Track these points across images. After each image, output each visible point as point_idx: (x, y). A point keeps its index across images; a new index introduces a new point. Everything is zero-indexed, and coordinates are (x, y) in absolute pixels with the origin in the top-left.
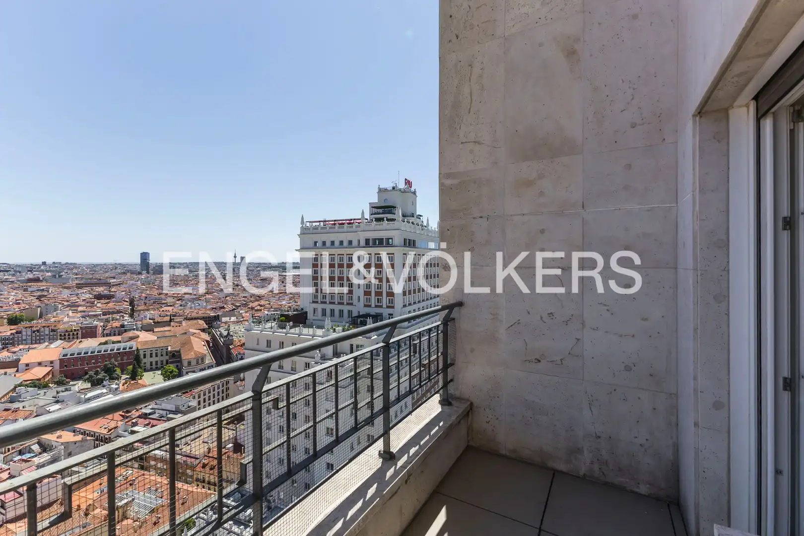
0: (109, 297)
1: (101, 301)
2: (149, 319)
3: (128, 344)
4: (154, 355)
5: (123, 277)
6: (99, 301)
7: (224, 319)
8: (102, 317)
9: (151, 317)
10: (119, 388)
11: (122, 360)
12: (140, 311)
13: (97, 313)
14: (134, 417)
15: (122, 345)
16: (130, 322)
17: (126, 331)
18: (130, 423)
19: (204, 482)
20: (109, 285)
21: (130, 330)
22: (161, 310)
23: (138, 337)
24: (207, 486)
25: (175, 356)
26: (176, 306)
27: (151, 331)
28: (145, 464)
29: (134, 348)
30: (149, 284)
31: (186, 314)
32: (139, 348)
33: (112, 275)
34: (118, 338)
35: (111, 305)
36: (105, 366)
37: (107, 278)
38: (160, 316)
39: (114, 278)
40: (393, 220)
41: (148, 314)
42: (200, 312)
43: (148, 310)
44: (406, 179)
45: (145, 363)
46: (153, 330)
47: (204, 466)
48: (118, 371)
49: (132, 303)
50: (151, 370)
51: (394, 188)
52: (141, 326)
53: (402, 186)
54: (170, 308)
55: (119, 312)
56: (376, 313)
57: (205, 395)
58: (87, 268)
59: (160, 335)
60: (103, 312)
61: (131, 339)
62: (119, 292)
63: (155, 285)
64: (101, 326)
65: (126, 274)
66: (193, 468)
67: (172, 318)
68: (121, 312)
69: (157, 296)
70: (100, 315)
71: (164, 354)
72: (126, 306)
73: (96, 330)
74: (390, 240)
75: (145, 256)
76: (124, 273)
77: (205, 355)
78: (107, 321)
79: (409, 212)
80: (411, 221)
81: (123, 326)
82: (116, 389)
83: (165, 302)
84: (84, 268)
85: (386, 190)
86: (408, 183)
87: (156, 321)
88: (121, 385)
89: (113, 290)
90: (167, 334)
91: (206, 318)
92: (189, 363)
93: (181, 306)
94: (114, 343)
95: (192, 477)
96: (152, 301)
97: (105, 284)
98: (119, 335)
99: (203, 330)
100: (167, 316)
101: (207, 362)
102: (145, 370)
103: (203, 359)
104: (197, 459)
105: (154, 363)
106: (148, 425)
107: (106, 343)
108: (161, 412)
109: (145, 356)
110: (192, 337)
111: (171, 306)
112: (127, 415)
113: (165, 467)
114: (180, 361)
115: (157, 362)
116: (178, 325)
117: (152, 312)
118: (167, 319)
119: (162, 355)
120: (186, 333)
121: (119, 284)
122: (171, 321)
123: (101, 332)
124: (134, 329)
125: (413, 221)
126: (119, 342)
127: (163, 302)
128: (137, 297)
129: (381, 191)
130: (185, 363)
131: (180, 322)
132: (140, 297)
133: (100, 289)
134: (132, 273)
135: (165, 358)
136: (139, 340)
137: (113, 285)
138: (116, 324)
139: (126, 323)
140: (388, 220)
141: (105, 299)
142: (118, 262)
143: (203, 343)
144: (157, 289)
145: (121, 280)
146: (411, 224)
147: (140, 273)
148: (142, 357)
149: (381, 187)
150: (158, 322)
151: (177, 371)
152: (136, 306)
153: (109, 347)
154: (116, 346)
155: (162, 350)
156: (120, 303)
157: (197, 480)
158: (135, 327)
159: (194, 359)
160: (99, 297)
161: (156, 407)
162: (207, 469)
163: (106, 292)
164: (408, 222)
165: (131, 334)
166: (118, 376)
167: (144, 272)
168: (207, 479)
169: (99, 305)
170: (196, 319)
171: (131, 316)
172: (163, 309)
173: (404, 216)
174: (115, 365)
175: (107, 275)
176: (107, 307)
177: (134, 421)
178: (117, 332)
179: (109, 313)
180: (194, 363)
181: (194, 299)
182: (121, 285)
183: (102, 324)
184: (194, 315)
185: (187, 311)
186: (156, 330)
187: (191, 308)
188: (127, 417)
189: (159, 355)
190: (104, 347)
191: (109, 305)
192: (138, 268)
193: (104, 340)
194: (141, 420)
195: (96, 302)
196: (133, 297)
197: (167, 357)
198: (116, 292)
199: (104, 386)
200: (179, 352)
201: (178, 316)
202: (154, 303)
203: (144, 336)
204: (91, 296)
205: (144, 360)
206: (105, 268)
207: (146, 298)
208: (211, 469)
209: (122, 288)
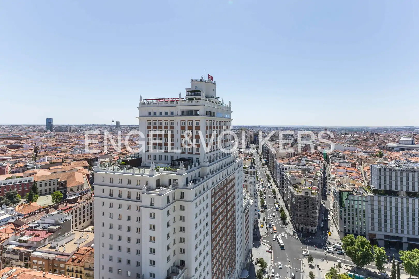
0: (18, 147)
1: (12, 149)
2: (48, 161)
3: (28, 179)
4: (48, 184)
5: (32, 134)
6: (10, 150)
7: (101, 160)
8: (11, 160)
9: (49, 160)
10: (15, 209)
11: (23, 188)
12: (41, 155)
13: (8, 157)
14: (23, 229)
15: (23, 179)
16: (31, 163)
17: (28, 169)
18: (19, 234)
19: (73, 271)
20: (20, 139)
21: (31, 168)
22: (57, 155)
23: (37, 173)
24: (75, 274)
25: (63, 185)
26: (68, 152)
27: (47, 168)
28: (29, 262)
29: (33, 181)
30: (51, 138)
31: (75, 157)
32: (36, 181)
33: (25, 133)
34: (21, 174)
35: (20, 152)
36: (8, 194)
37: (21, 134)
38: (56, 159)
39: (25, 134)
40: (200, 99)
41: (47, 158)
42: (85, 156)
43: (47, 155)
44: (209, 75)
45: (41, 190)
46: (49, 168)
47: (73, 260)
48: (18, 196)
49: (36, 151)
50: (46, 194)
51: (201, 80)
52: (40, 165)
53: (206, 79)
54: (63, 154)
55: (24, 157)
56: (189, 158)
57: (80, 210)
58: (6, 128)
59: (53, 171)
60: (13, 157)
61: (31, 174)
62: (27, 144)
63: (55, 139)
64: (10, 167)
65: (35, 132)
66: (65, 263)
67: (64, 160)
68: (27, 157)
69: (55, 146)
70: (10, 159)
71: (56, 183)
72: (32, 153)
73: (5, 169)
74: (198, 112)
75: (49, 121)
76: (34, 131)
77: (84, 184)
78: (15, 163)
79: (211, 95)
80: (211, 101)
81: (26, 166)
82: (12, 210)
83: (60, 149)
84: (4, 128)
85: (196, 81)
86: (211, 77)
87: (52, 162)
88: (17, 207)
89: (22, 142)
90: (59, 170)
91: (89, 159)
92: (72, 190)
93: (72, 152)
94: (17, 177)
95: (64, 268)
96: (51, 149)
97: (17, 138)
98: (23, 172)
99: (86, 167)
100: (61, 158)
101: (85, 188)
102: (41, 195)
103: (82, 187)
104: (68, 256)
105: (48, 190)
106: (32, 235)
107: (11, 178)
108: (44, 225)
109: (41, 186)
110: (75, 172)
111: (64, 152)
112: (18, 228)
113: (44, 263)
114: (66, 188)
115: (50, 190)
116: (67, 164)
117: (50, 156)
118: (61, 160)
119: (54, 185)
120: (72, 170)
121: (28, 138)
122: (63, 162)
123: (9, 171)
124: (34, 168)
125: (213, 100)
126: (22, 177)
127: (59, 149)
128: (40, 146)
129: (193, 81)
130: (69, 190)
131: (70, 163)
132: (42, 146)
133: (13, 142)
134: (40, 131)
135: (56, 186)
136: (37, 175)
137: (23, 139)
138: (22, 165)
139: (28, 164)
140: (196, 99)
141: (15, 148)
142: (30, 124)
143: (84, 176)
144: (56, 141)
145: (30, 136)
146: (211, 102)
147: (46, 131)
148: (38, 186)
149: (193, 79)
150: (54, 163)
151: (63, 195)
152: (38, 153)
153: (13, 181)
154: (18, 180)
155: (53, 181)
156: (26, 151)
157: (68, 270)
158: (35, 167)
159: (75, 186)
160: (11, 147)
161: (40, 222)
162: (76, 261)
163: (17, 144)
164: (209, 101)
165: (31, 171)
166: (18, 200)
167: (49, 130)
168: (75, 269)
169: (10, 152)
170: (81, 160)
171: (35, 159)
172: (58, 154)
173: (207, 97)
174: (16, 193)
175: (21, 132)
176: (16, 153)
177: (22, 233)
178: (21, 170)
179: (17, 158)
180: (75, 189)
181: (81, 147)
182: (30, 139)
183: (10, 165)
184: (80, 158)
185: (76, 155)
186: (51, 168)
187: (79, 153)
188: (17, 230)
189: (52, 184)
190: (9, 181)
191: (17, 152)
192: (45, 128)
193: (10, 176)
194: (27, 232)
195: (7, 150)
196: (37, 147)
197: (58, 186)
198: (24, 143)
199: (2, 209)
200: (66, 182)
201: (69, 159)
202: (52, 150)
203: (42, 173)
204: (5, 146)
205: (40, 189)
206: (20, 128)
207: (47, 147)
208: (78, 262)
209: (30, 141)
